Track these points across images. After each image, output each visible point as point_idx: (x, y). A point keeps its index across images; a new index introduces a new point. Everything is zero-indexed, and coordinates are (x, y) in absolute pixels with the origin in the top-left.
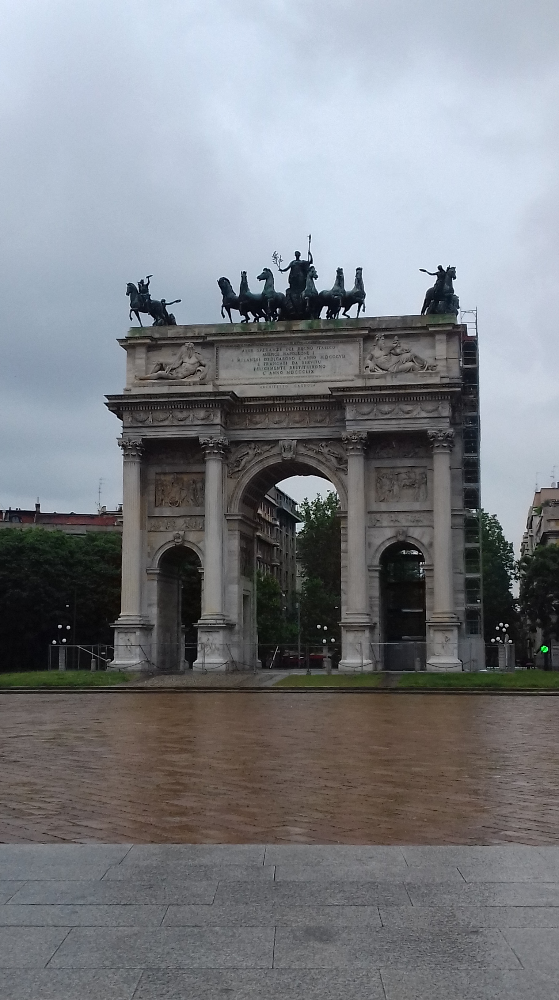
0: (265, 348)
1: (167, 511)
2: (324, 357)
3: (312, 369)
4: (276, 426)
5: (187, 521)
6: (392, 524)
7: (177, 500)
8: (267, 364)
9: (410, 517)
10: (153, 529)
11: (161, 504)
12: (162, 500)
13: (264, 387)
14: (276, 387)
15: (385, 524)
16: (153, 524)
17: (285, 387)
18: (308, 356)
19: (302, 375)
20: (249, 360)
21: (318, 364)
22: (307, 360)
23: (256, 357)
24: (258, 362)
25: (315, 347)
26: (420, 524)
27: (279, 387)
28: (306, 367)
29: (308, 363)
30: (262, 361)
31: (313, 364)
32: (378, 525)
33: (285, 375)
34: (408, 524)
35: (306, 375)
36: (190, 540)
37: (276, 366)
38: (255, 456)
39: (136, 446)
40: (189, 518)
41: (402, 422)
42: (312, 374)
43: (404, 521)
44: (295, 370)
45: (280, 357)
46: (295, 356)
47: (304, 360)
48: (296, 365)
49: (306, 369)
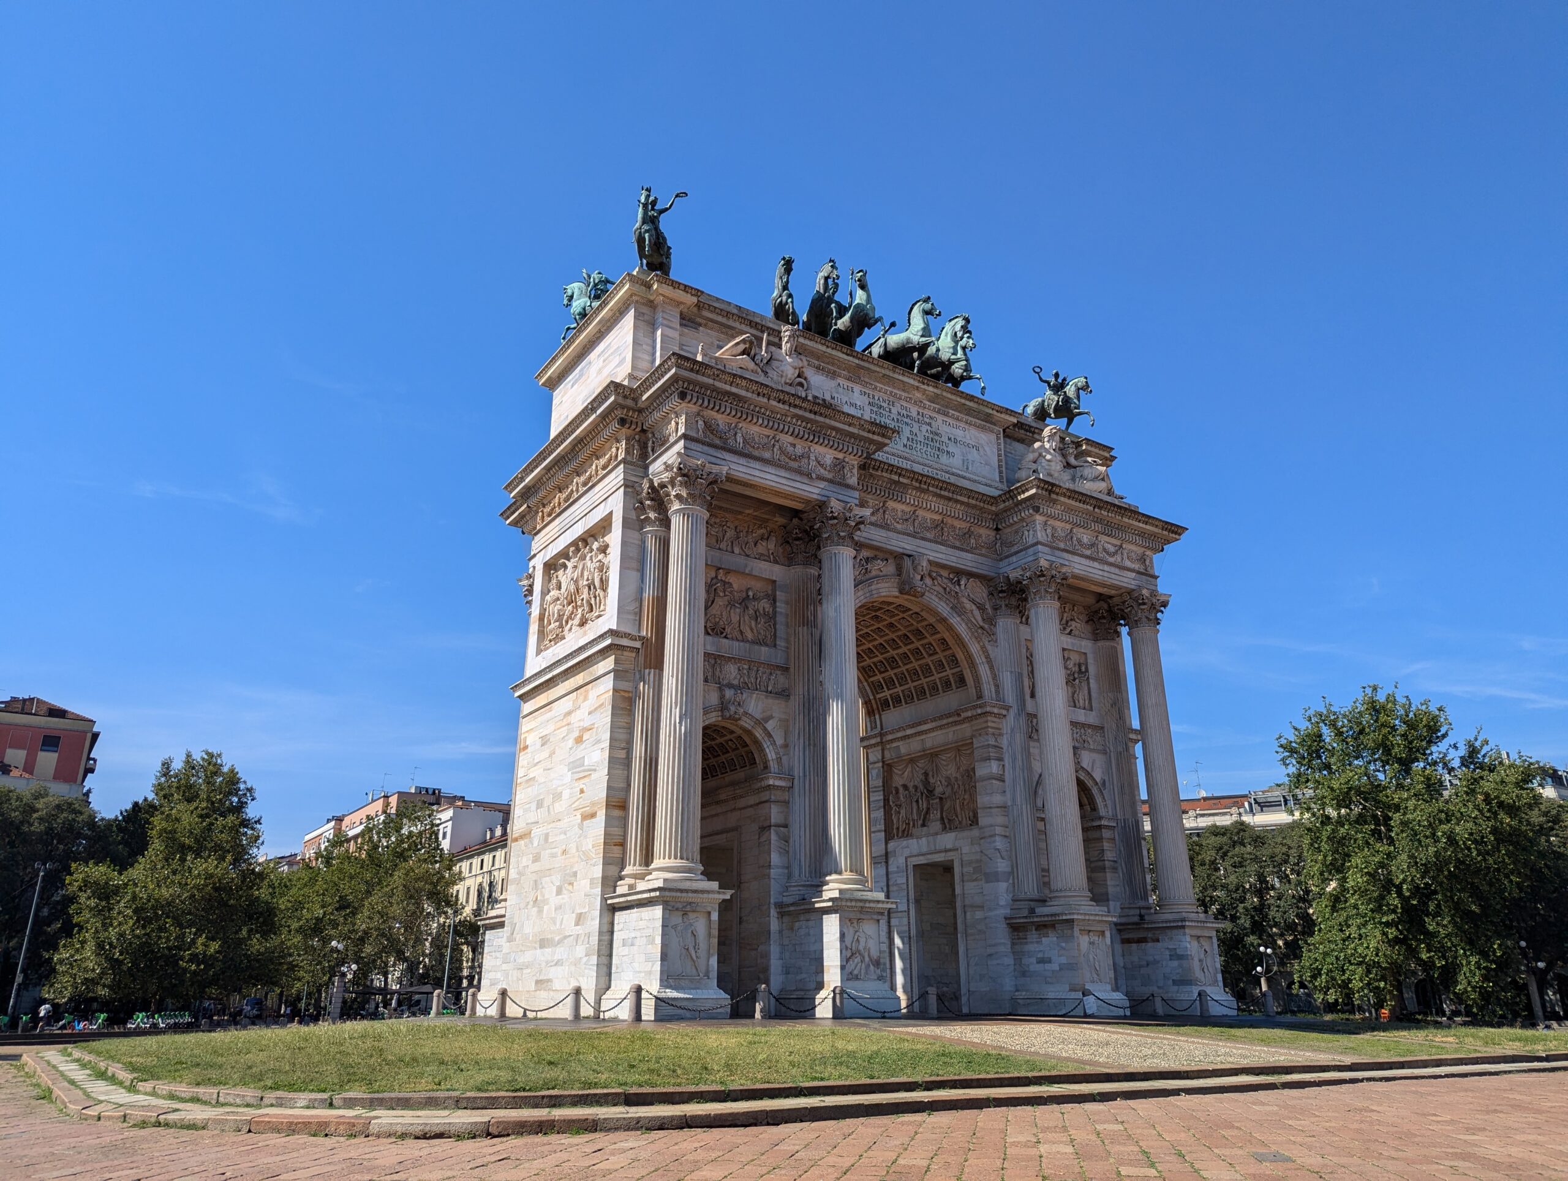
0: (871, 393)
2: (952, 439)
3: (938, 453)
4: (899, 526)
18: (931, 429)
19: (924, 456)
21: (945, 448)
24: (862, 412)
25: (940, 418)
28: (929, 447)
29: (932, 441)
31: (938, 445)
36: (751, 713)
41: (1106, 568)
42: (939, 461)
44: (915, 446)
45: (892, 416)
46: (913, 422)
47: (927, 435)
48: (915, 438)
49: (929, 449)
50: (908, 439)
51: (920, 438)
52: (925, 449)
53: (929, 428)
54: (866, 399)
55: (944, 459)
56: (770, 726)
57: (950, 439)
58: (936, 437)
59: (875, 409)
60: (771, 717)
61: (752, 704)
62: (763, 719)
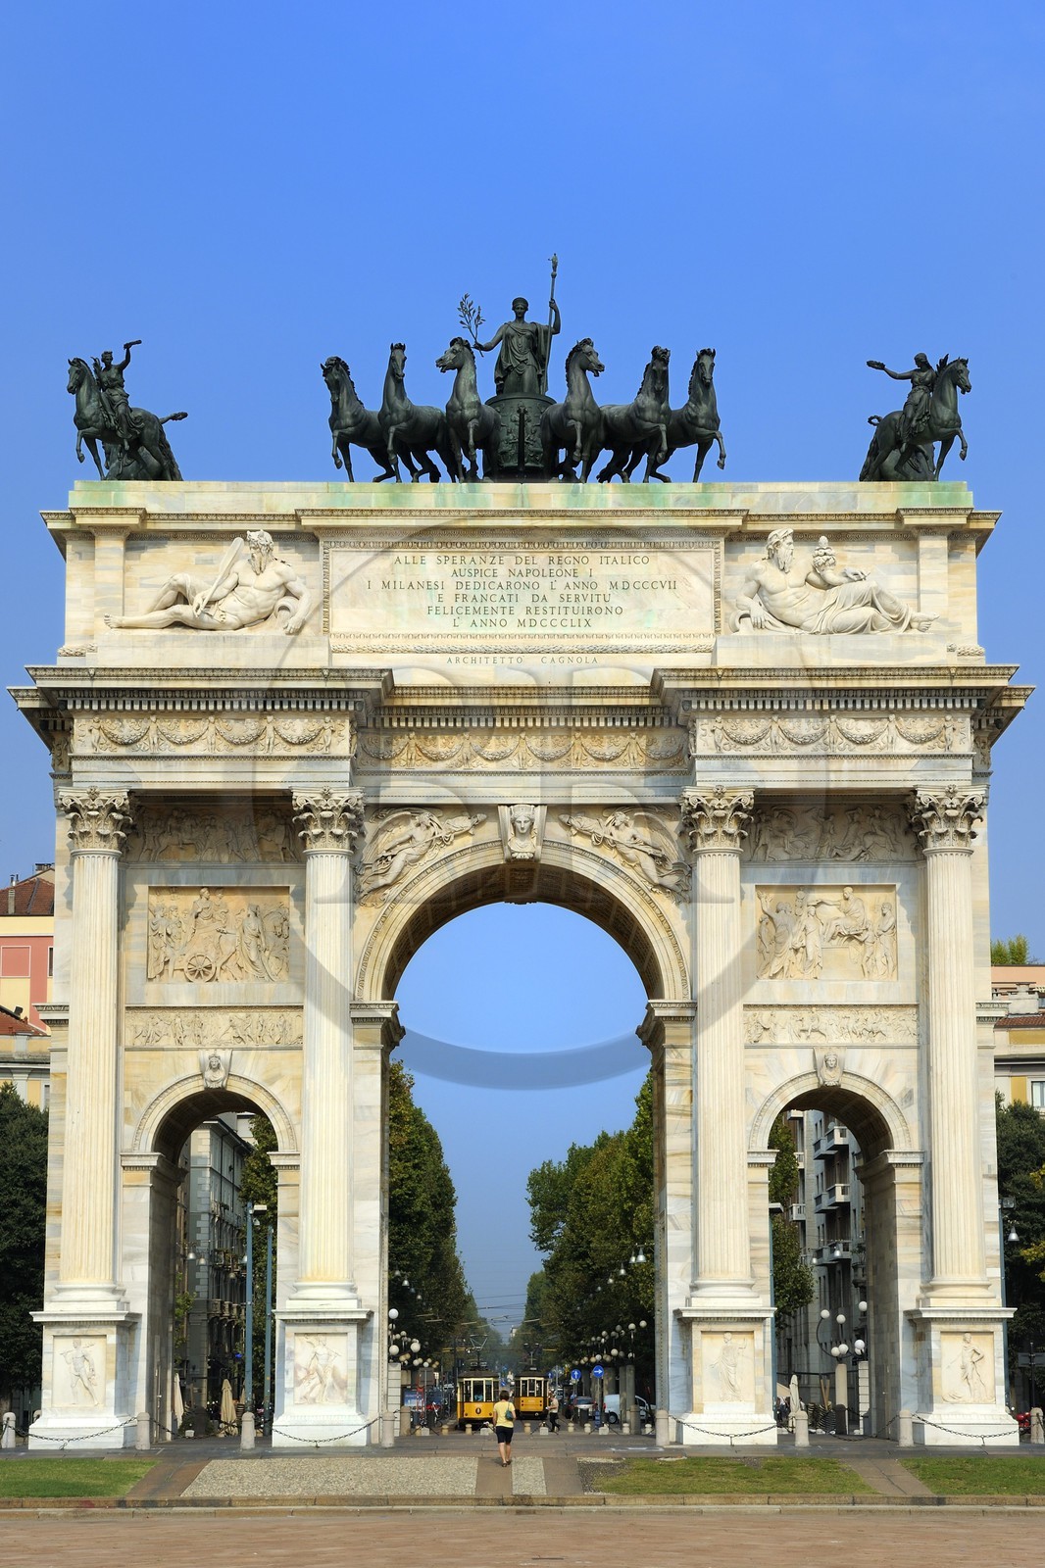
0: (459, 555)
1: (181, 992)
2: (620, 585)
3: (588, 617)
4: (492, 767)
5: (237, 1022)
6: (803, 1041)
7: (207, 963)
8: (465, 598)
9: (852, 1019)
10: (139, 1043)
11: (161, 974)
12: (166, 963)
13: (457, 660)
14: (491, 661)
15: (783, 1038)
16: (140, 1030)
17: (514, 661)
18: (576, 580)
19: (559, 630)
20: (415, 585)
21: (602, 604)
22: (573, 593)
23: (433, 580)
24: (440, 591)
25: (594, 558)
26: (878, 1039)
27: (499, 660)
28: (570, 611)
29: (577, 599)
30: (450, 588)
31: (588, 603)
32: (765, 1041)
33: (512, 628)
34: (847, 1040)
35: (569, 631)
36: (246, 1075)
37: (489, 604)
38: (430, 847)
39: (113, 809)
40: (242, 1015)
41: (846, 765)
42: (588, 630)
43: (835, 1031)
44: (538, 618)
45: (497, 580)
46: (540, 580)
47: (567, 591)
48: (541, 605)
49: (570, 616)
50: (528, 611)
51: (553, 600)
52: (562, 616)
53: (570, 580)
54: (448, 568)
55: (601, 625)
56: (274, 1090)
57: (614, 586)
58: (585, 592)
59: (464, 580)
60: (279, 1076)
61: (250, 1064)
62: (267, 1081)
